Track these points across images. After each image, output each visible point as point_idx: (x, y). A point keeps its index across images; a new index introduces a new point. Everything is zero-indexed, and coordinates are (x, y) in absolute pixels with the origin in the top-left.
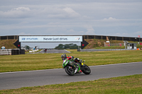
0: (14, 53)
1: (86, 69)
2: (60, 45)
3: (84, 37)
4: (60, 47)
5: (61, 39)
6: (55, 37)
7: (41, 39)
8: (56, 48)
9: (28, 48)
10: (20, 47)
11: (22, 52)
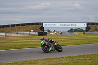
0: (40, 34)
1: (59, 48)
2: (71, 29)
3: (88, 24)
4: (71, 31)
5: (72, 25)
6: (68, 24)
7: (58, 25)
8: (69, 31)
9: (49, 31)
10: (43, 31)
11: (45, 34)
